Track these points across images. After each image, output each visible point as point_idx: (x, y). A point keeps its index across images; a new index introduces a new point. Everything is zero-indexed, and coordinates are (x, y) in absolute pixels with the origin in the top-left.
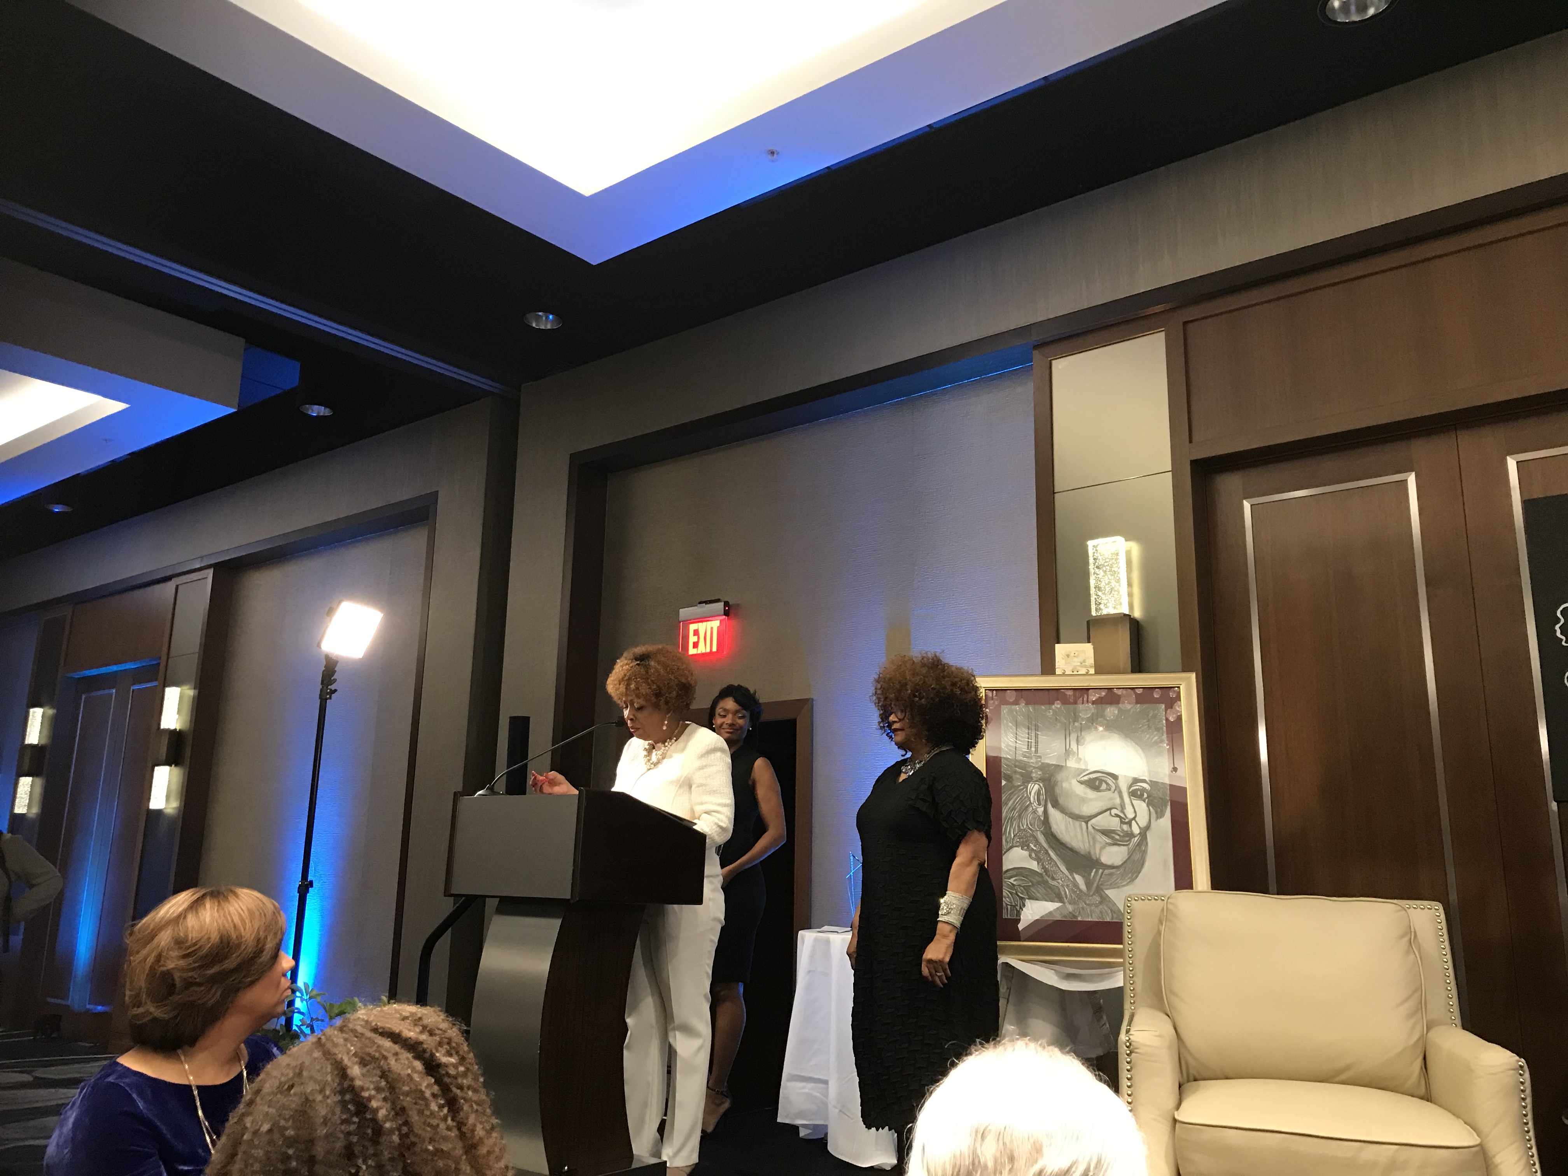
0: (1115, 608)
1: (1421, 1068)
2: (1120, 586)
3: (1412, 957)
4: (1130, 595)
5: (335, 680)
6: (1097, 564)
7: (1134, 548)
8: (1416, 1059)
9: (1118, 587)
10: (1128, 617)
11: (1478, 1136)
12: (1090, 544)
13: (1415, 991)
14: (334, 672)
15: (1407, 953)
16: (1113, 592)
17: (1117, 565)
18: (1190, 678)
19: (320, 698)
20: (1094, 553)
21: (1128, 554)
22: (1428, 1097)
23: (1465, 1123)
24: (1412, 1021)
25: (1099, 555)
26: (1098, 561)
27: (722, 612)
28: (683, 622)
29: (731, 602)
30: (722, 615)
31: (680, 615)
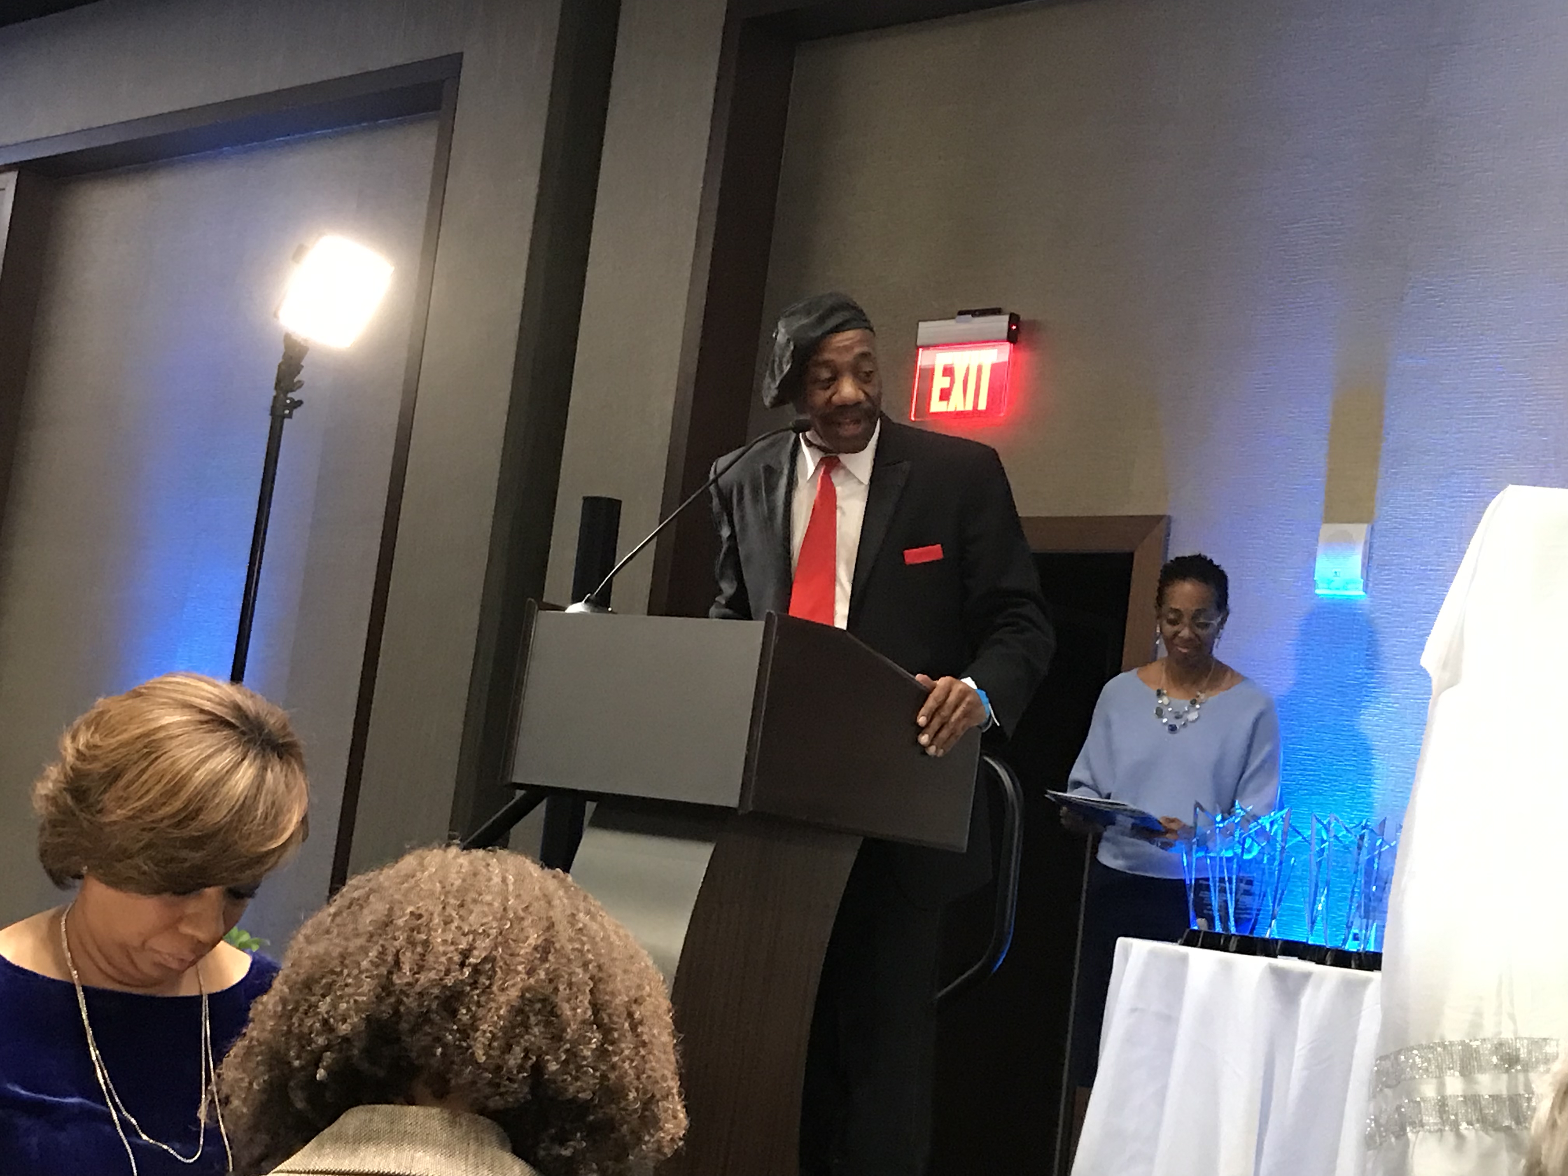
5: (300, 384)
14: (298, 369)
19: (273, 413)
27: (1005, 335)
28: (926, 347)
29: (1023, 318)
30: (1003, 341)
31: (920, 331)
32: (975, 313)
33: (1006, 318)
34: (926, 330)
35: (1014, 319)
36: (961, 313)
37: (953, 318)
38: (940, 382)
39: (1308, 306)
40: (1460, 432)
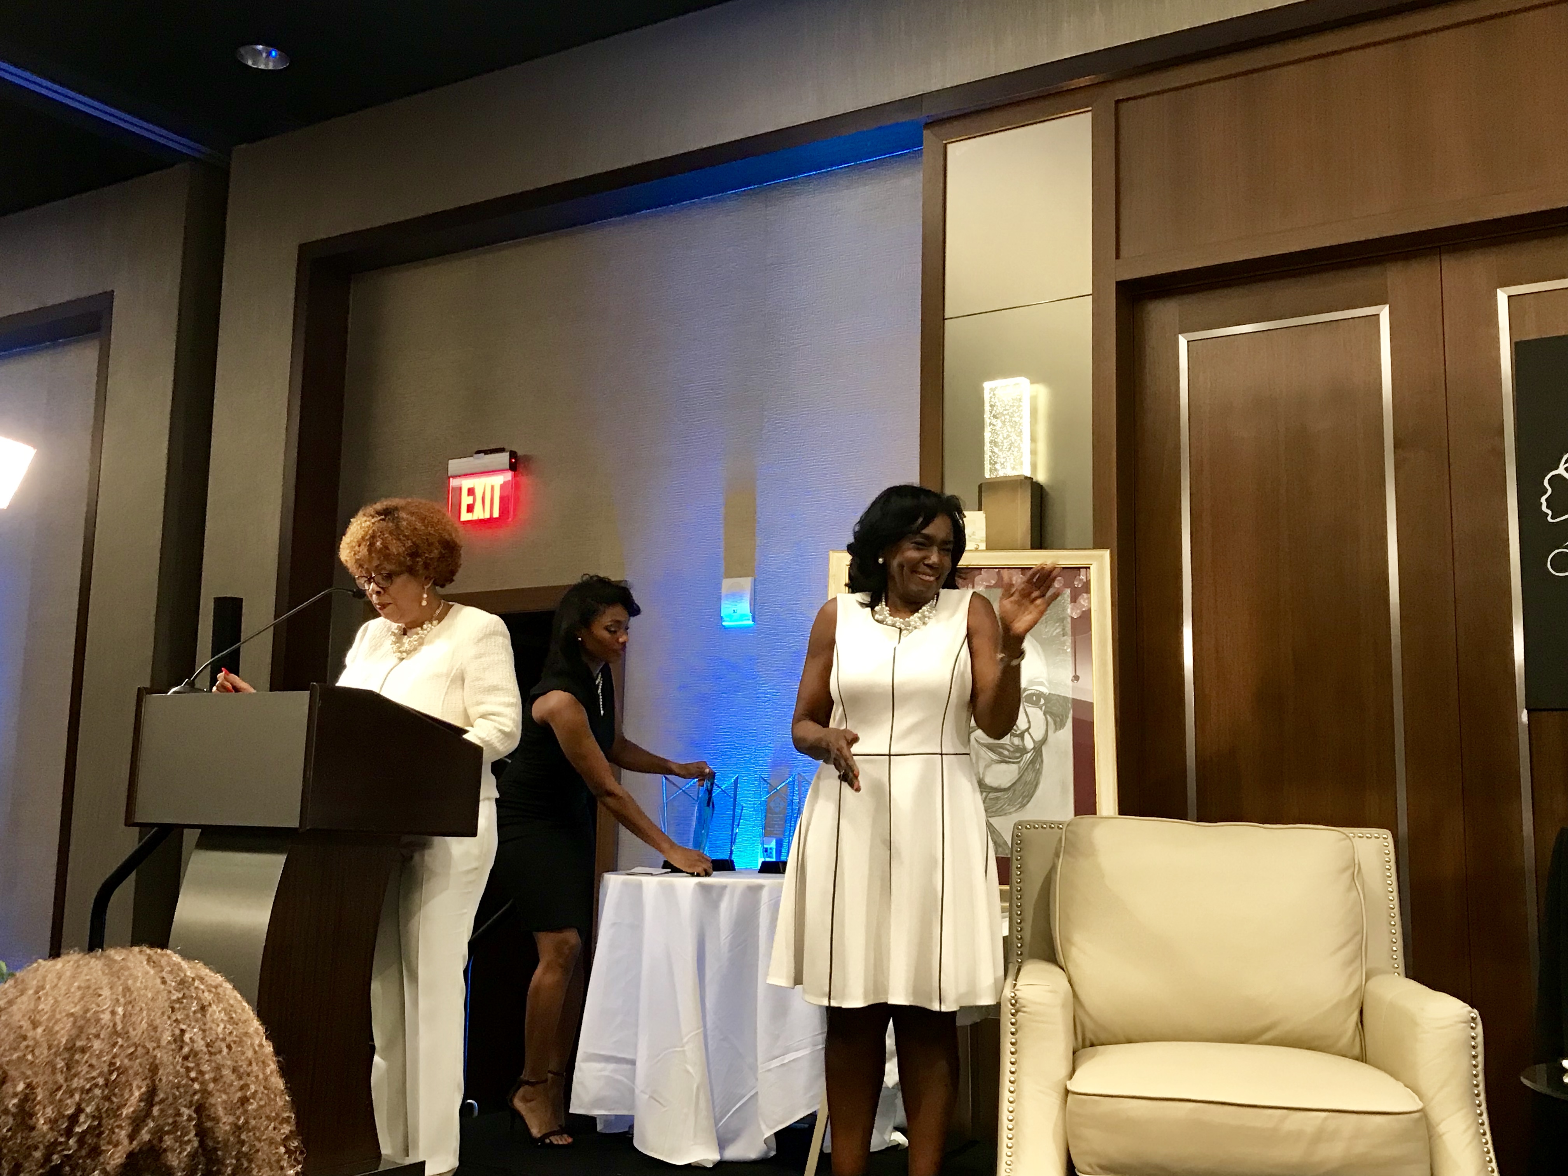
0: (1014, 468)
1: (1357, 1024)
2: (1021, 440)
3: (1355, 893)
4: (1034, 452)
6: (994, 412)
7: (1041, 393)
8: (1353, 1013)
9: (1019, 442)
10: (1029, 482)
11: (1421, 1099)
12: (987, 385)
13: (1356, 934)
15: (1349, 889)
16: (1012, 448)
17: (1018, 414)
18: (1102, 556)
20: (991, 398)
21: (1034, 400)
22: (1362, 1058)
23: (1406, 1086)
24: (1350, 969)
25: (996, 400)
26: (995, 408)
27: (508, 467)
28: (454, 477)
29: (520, 453)
30: (507, 470)
31: (449, 466)
32: (486, 452)
33: (508, 454)
34: (454, 465)
35: (513, 454)
36: (478, 452)
37: (472, 456)
38: (466, 500)
39: (704, 437)
40: (804, 514)
